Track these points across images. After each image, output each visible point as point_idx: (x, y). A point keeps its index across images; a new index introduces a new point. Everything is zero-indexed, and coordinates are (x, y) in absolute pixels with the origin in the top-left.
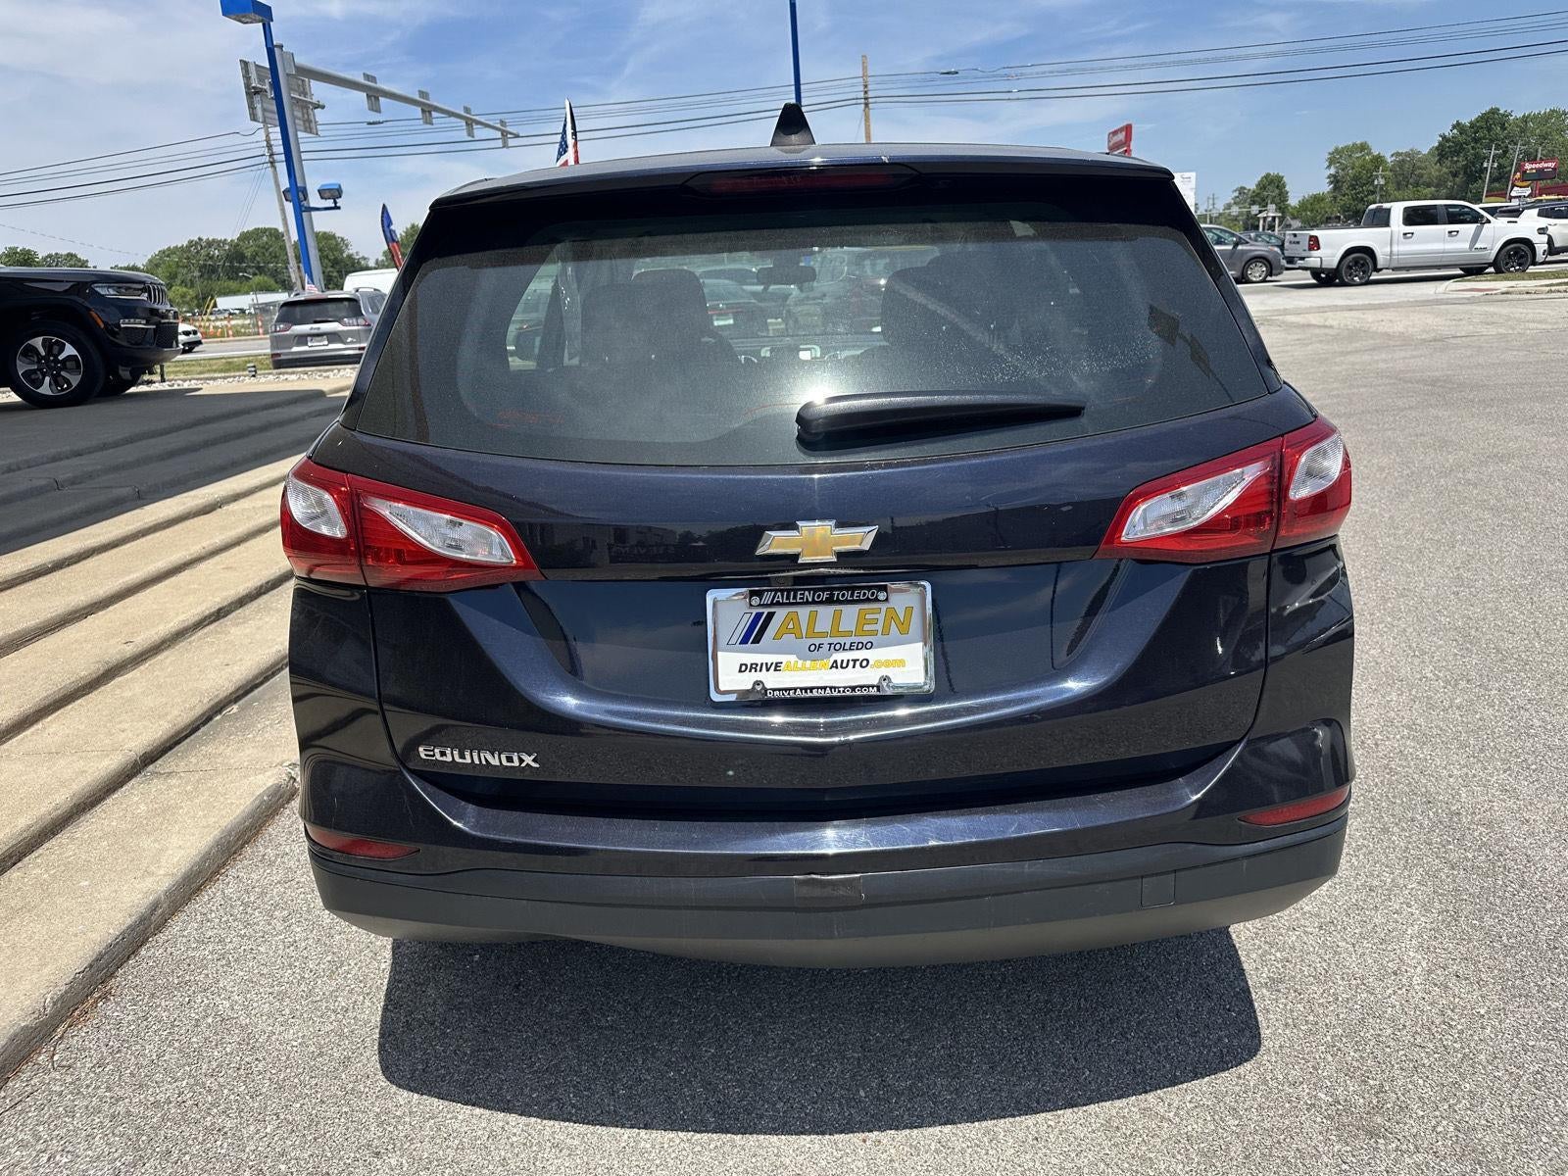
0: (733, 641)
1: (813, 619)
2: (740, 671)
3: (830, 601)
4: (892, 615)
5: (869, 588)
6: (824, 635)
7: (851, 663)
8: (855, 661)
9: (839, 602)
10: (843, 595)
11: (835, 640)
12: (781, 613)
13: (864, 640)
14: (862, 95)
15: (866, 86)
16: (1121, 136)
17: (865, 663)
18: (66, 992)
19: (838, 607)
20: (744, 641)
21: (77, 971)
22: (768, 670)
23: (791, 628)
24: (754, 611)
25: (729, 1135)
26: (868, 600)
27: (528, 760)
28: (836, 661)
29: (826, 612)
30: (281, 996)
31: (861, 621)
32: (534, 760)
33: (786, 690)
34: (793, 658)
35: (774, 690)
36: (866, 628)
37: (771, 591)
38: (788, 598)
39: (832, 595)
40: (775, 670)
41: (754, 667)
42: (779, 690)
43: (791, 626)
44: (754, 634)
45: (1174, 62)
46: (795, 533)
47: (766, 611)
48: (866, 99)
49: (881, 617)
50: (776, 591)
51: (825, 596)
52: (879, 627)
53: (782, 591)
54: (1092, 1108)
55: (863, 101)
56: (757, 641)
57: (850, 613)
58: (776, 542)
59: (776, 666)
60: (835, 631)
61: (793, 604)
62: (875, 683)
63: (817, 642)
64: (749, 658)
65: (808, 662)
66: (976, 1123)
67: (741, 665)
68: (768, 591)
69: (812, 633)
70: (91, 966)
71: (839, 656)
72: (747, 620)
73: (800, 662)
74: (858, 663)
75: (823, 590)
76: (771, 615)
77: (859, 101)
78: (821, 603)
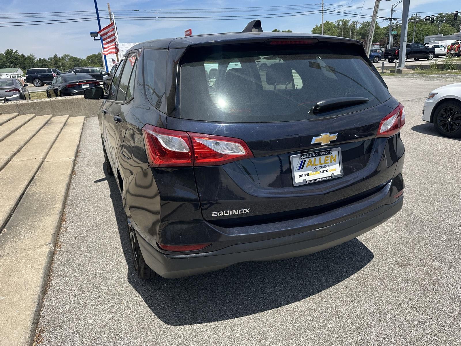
0: (297, 169)
1: (315, 160)
2: (299, 177)
3: (319, 155)
4: (332, 158)
5: (327, 151)
6: (317, 165)
7: (324, 171)
8: (325, 170)
9: (321, 155)
10: (322, 153)
11: (320, 166)
12: (307, 160)
13: (327, 165)
14: (109, 16)
15: (110, 13)
16: (189, 32)
17: (327, 171)
18: (31, 333)
19: (320, 157)
20: (299, 169)
21: (31, 325)
22: (306, 176)
23: (310, 164)
24: (301, 160)
25: (277, 308)
26: (328, 154)
27: (247, 211)
28: (321, 171)
29: (318, 158)
30: (110, 313)
31: (326, 160)
32: (249, 211)
33: (311, 180)
34: (311, 172)
35: (308, 181)
36: (327, 161)
37: (306, 154)
38: (310, 156)
39: (319, 154)
40: (307, 176)
41: (302, 176)
42: (309, 181)
43: (310, 163)
44: (301, 167)
45: (196, 12)
46: (321, 137)
47: (304, 160)
48: (110, 17)
49: (330, 158)
50: (307, 154)
51: (318, 154)
52: (329, 161)
53: (308, 154)
54: (351, 277)
55: (109, 18)
56: (302, 168)
57: (323, 158)
58: (314, 140)
59: (308, 175)
60: (320, 164)
61: (310, 157)
62: (331, 175)
63: (316, 167)
64: (301, 173)
65: (315, 172)
66: (331, 288)
67: (299, 175)
68: (305, 154)
69: (315, 165)
70: (33, 323)
71: (322, 170)
72: (300, 163)
73: (313, 173)
74: (326, 171)
75: (317, 153)
76: (305, 161)
77: (108, 18)
78: (317, 156)
